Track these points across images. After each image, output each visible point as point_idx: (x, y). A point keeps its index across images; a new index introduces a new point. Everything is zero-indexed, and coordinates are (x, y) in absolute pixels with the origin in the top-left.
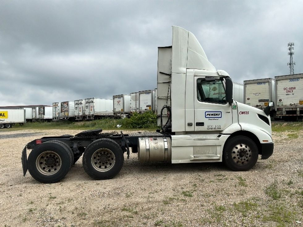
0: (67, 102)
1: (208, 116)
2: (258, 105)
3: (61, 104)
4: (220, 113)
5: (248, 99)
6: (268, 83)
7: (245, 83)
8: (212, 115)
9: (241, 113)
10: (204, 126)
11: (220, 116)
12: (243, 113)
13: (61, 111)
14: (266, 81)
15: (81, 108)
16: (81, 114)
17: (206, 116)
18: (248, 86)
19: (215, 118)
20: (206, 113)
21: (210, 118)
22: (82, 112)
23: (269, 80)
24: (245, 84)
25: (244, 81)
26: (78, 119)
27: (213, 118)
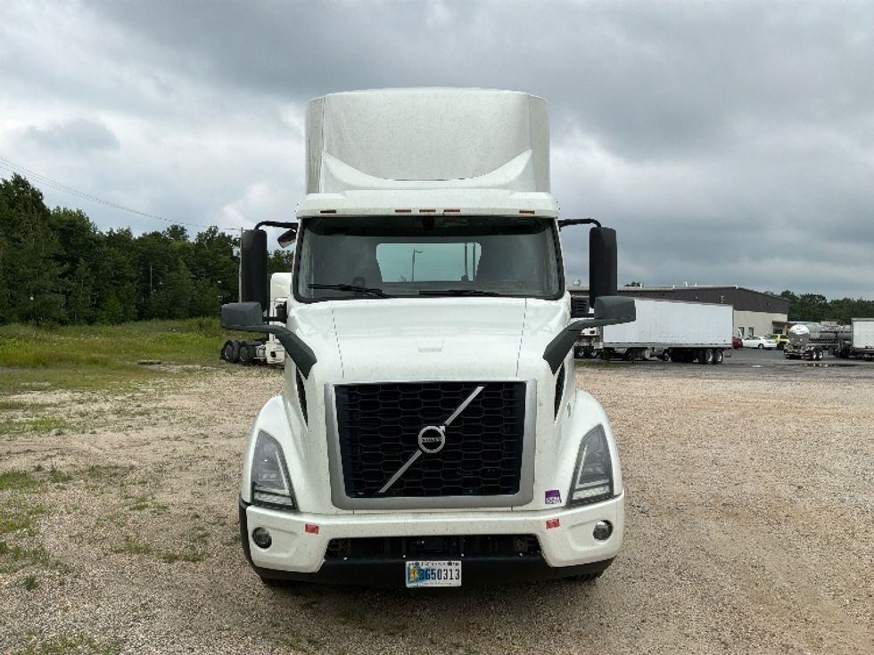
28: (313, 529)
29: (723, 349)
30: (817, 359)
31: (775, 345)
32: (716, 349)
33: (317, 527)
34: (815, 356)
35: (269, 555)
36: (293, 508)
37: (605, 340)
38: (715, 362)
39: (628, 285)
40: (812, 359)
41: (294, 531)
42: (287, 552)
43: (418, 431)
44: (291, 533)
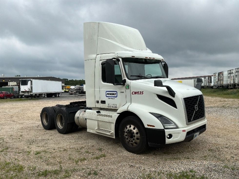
0: (222, 72)
1: (108, 95)
3: (218, 74)
4: (116, 93)
8: (110, 94)
9: (134, 93)
10: (106, 104)
11: (116, 96)
12: (135, 93)
13: (218, 80)
15: (233, 77)
16: (232, 82)
17: (107, 96)
19: (113, 98)
20: (107, 92)
21: (109, 97)
22: (233, 80)
26: (230, 87)
27: (111, 98)
28: (184, 131)
29: (60, 93)
30: (77, 94)
31: (64, 92)
32: (59, 93)
33: (185, 130)
34: (76, 94)
35: (173, 140)
36: (177, 127)
37: (33, 92)
38: (58, 96)
39: (16, 76)
40: (75, 94)
41: (180, 132)
42: (178, 138)
43: (194, 106)
44: (179, 133)
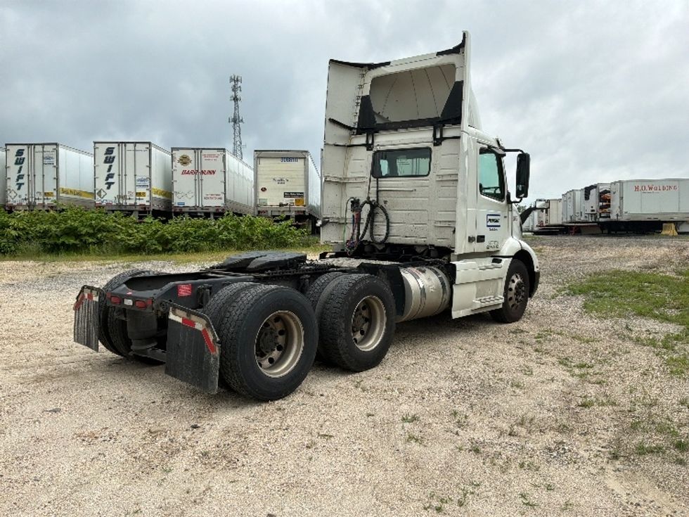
2: (284, 203)
4: (499, 217)
5: (264, 190)
6: (303, 160)
7: (256, 156)
10: (485, 242)
14: (300, 155)
18: (263, 162)
20: (488, 216)
23: (304, 153)
24: (258, 157)
25: (255, 151)
